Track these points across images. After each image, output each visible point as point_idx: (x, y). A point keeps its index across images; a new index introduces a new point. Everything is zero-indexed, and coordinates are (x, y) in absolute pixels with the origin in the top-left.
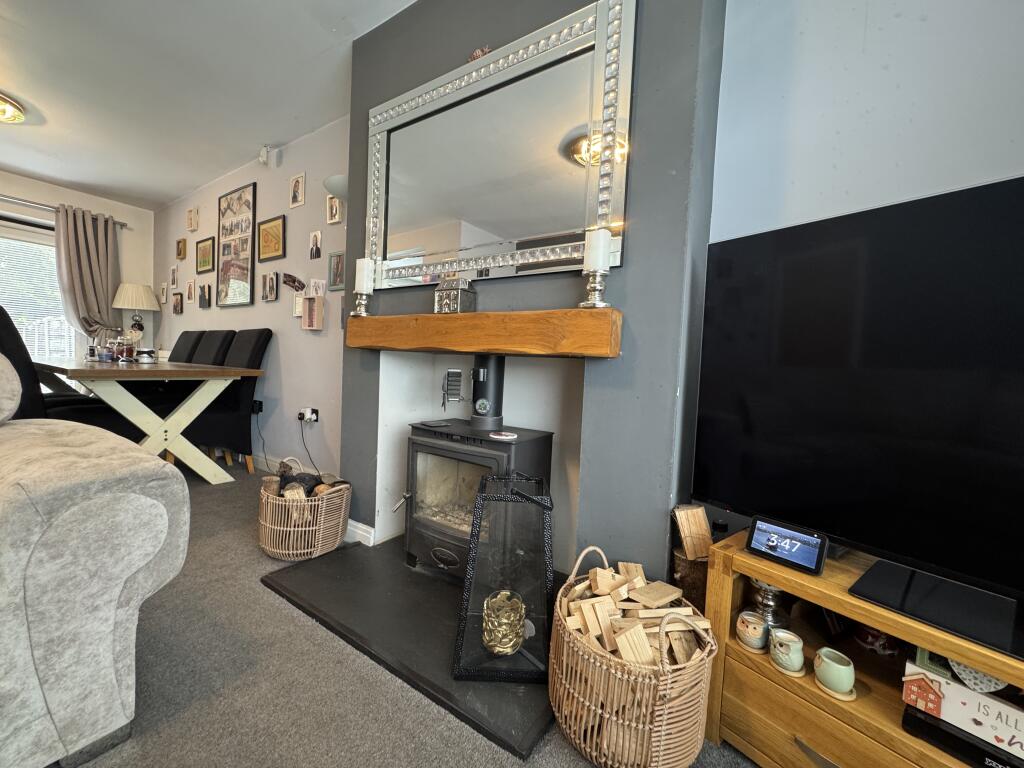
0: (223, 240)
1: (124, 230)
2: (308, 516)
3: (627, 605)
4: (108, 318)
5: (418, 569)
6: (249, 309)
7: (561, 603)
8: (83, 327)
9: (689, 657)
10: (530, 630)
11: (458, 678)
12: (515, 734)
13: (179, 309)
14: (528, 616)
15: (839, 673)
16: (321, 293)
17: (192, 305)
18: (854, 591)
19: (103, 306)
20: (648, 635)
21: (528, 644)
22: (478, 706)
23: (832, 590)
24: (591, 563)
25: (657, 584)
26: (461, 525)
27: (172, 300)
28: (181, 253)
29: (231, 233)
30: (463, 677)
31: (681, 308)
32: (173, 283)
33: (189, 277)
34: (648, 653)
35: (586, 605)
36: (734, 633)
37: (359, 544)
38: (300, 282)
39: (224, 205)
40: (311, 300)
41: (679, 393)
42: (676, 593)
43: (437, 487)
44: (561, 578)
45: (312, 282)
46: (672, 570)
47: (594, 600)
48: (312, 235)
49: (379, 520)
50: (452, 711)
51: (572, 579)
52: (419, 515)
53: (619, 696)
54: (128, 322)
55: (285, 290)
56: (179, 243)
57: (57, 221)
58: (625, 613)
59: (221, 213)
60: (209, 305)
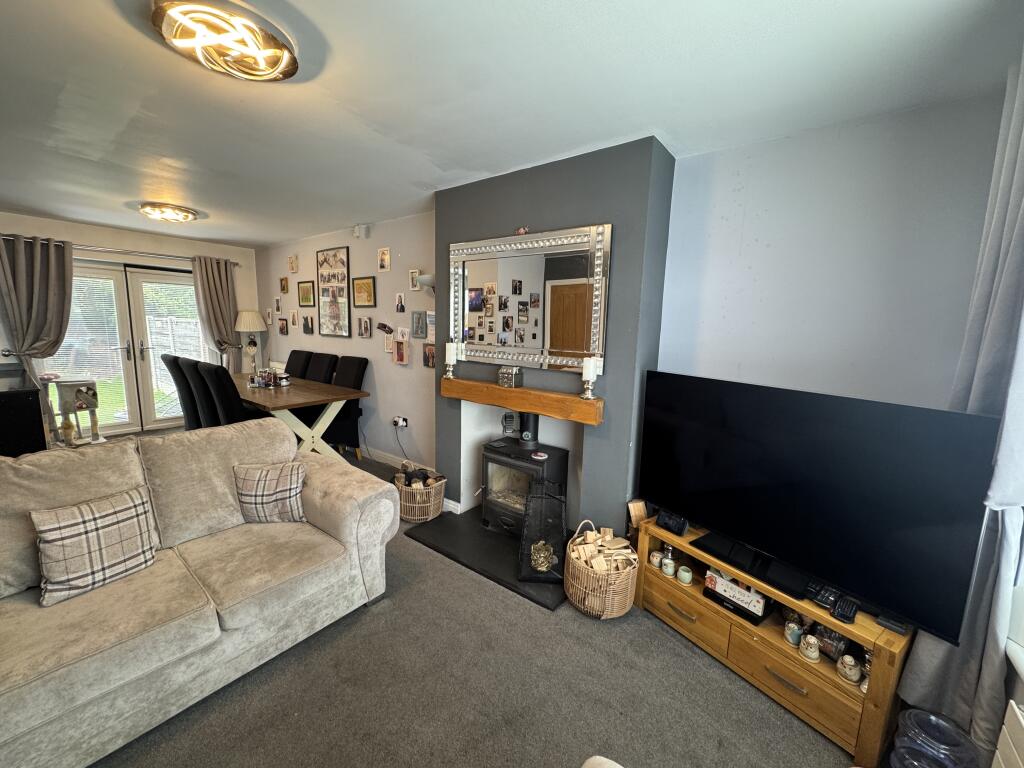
0: (322, 285)
1: (237, 268)
2: (425, 497)
3: (601, 548)
4: (232, 339)
5: (490, 528)
6: (346, 340)
7: (570, 546)
8: (217, 346)
9: (625, 568)
10: (556, 560)
11: (519, 581)
12: (549, 602)
13: (284, 331)
14: (554, 554)
15: (686, 576)
16: (406, 338)
17: (296, 330)
18: (692, 543)
19: (229, 330)
20: (606, 561)
21: (554, 568)
22: (531, 591)
23: (683, 543)
24: (587, 527)
25: (619, 539)
26: (517, 504)
27: (278, 324)
28: (284, 288)
29: (329, 281)
30: (524, 580)
31: (632, 401)
32: (278, 309)
33: (291, 306)
34: (604, 567)
35: (580, 547)
36: (649, 561)
37: (450, 513)
38: (389, 328)
39: (321, 258)
40: (400, 344)
41: (632, 445)
42: (627, 543)
43: (498, 480)
44: (571, 534)
45: (400, 329)
46: (627, 532)
47: (585, 546)
48: (398, 295)
49: (462, 498)
50: (519, 593)
51: (576, 535)
52: (490, 497)
53: (593, 584)
54: (245, 341)
55: (377, 332)
56: (282, 280)
57: (194, 267)
58: (599, 551)
59: (319, 264)
60: (312, 332)
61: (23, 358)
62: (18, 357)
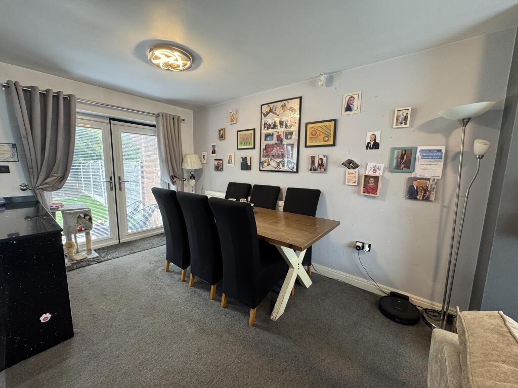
1: (182, 123)
4: (180, 174)
6: (291, 175)
19: (179, 167)
28: (222, 137)
39: (266, 109)
55: (335, 168)
56: (220, 130)
59: (263, 114)
60: (250, 169)
61: (37, 191)
62: (33, 190)
